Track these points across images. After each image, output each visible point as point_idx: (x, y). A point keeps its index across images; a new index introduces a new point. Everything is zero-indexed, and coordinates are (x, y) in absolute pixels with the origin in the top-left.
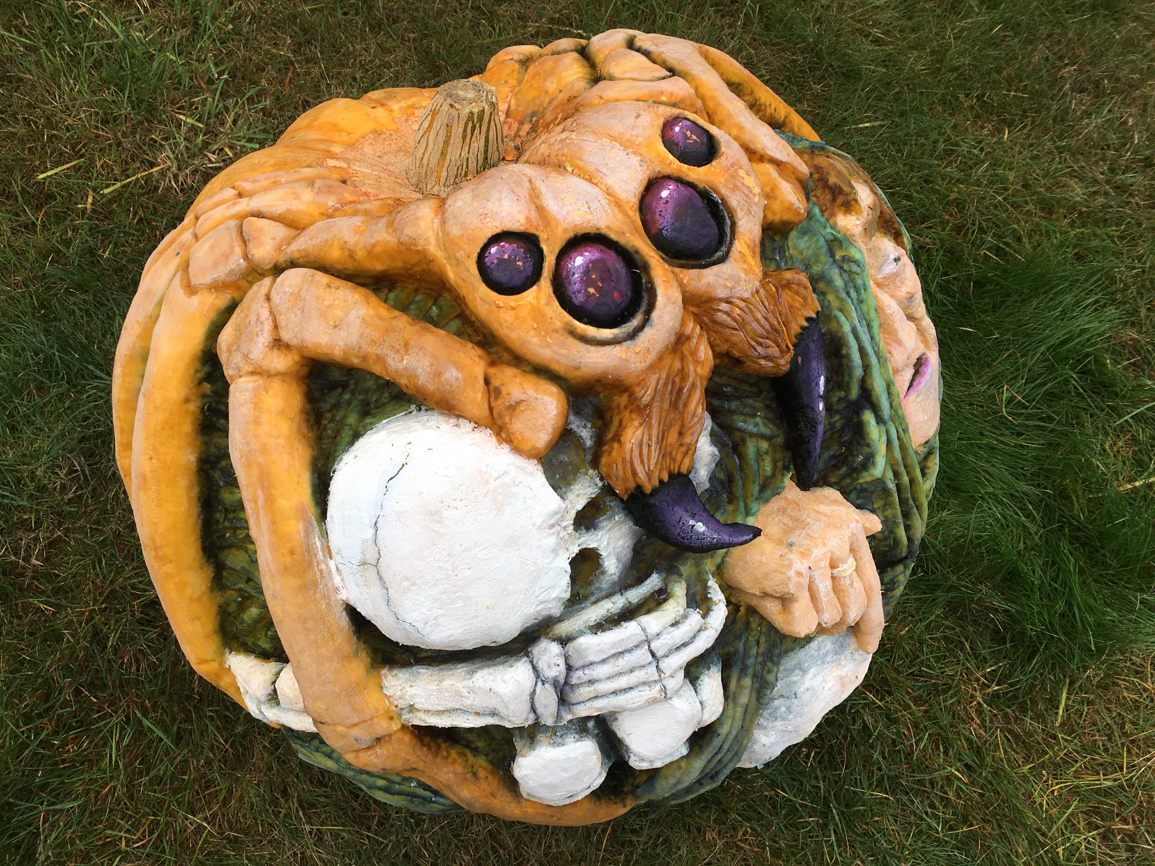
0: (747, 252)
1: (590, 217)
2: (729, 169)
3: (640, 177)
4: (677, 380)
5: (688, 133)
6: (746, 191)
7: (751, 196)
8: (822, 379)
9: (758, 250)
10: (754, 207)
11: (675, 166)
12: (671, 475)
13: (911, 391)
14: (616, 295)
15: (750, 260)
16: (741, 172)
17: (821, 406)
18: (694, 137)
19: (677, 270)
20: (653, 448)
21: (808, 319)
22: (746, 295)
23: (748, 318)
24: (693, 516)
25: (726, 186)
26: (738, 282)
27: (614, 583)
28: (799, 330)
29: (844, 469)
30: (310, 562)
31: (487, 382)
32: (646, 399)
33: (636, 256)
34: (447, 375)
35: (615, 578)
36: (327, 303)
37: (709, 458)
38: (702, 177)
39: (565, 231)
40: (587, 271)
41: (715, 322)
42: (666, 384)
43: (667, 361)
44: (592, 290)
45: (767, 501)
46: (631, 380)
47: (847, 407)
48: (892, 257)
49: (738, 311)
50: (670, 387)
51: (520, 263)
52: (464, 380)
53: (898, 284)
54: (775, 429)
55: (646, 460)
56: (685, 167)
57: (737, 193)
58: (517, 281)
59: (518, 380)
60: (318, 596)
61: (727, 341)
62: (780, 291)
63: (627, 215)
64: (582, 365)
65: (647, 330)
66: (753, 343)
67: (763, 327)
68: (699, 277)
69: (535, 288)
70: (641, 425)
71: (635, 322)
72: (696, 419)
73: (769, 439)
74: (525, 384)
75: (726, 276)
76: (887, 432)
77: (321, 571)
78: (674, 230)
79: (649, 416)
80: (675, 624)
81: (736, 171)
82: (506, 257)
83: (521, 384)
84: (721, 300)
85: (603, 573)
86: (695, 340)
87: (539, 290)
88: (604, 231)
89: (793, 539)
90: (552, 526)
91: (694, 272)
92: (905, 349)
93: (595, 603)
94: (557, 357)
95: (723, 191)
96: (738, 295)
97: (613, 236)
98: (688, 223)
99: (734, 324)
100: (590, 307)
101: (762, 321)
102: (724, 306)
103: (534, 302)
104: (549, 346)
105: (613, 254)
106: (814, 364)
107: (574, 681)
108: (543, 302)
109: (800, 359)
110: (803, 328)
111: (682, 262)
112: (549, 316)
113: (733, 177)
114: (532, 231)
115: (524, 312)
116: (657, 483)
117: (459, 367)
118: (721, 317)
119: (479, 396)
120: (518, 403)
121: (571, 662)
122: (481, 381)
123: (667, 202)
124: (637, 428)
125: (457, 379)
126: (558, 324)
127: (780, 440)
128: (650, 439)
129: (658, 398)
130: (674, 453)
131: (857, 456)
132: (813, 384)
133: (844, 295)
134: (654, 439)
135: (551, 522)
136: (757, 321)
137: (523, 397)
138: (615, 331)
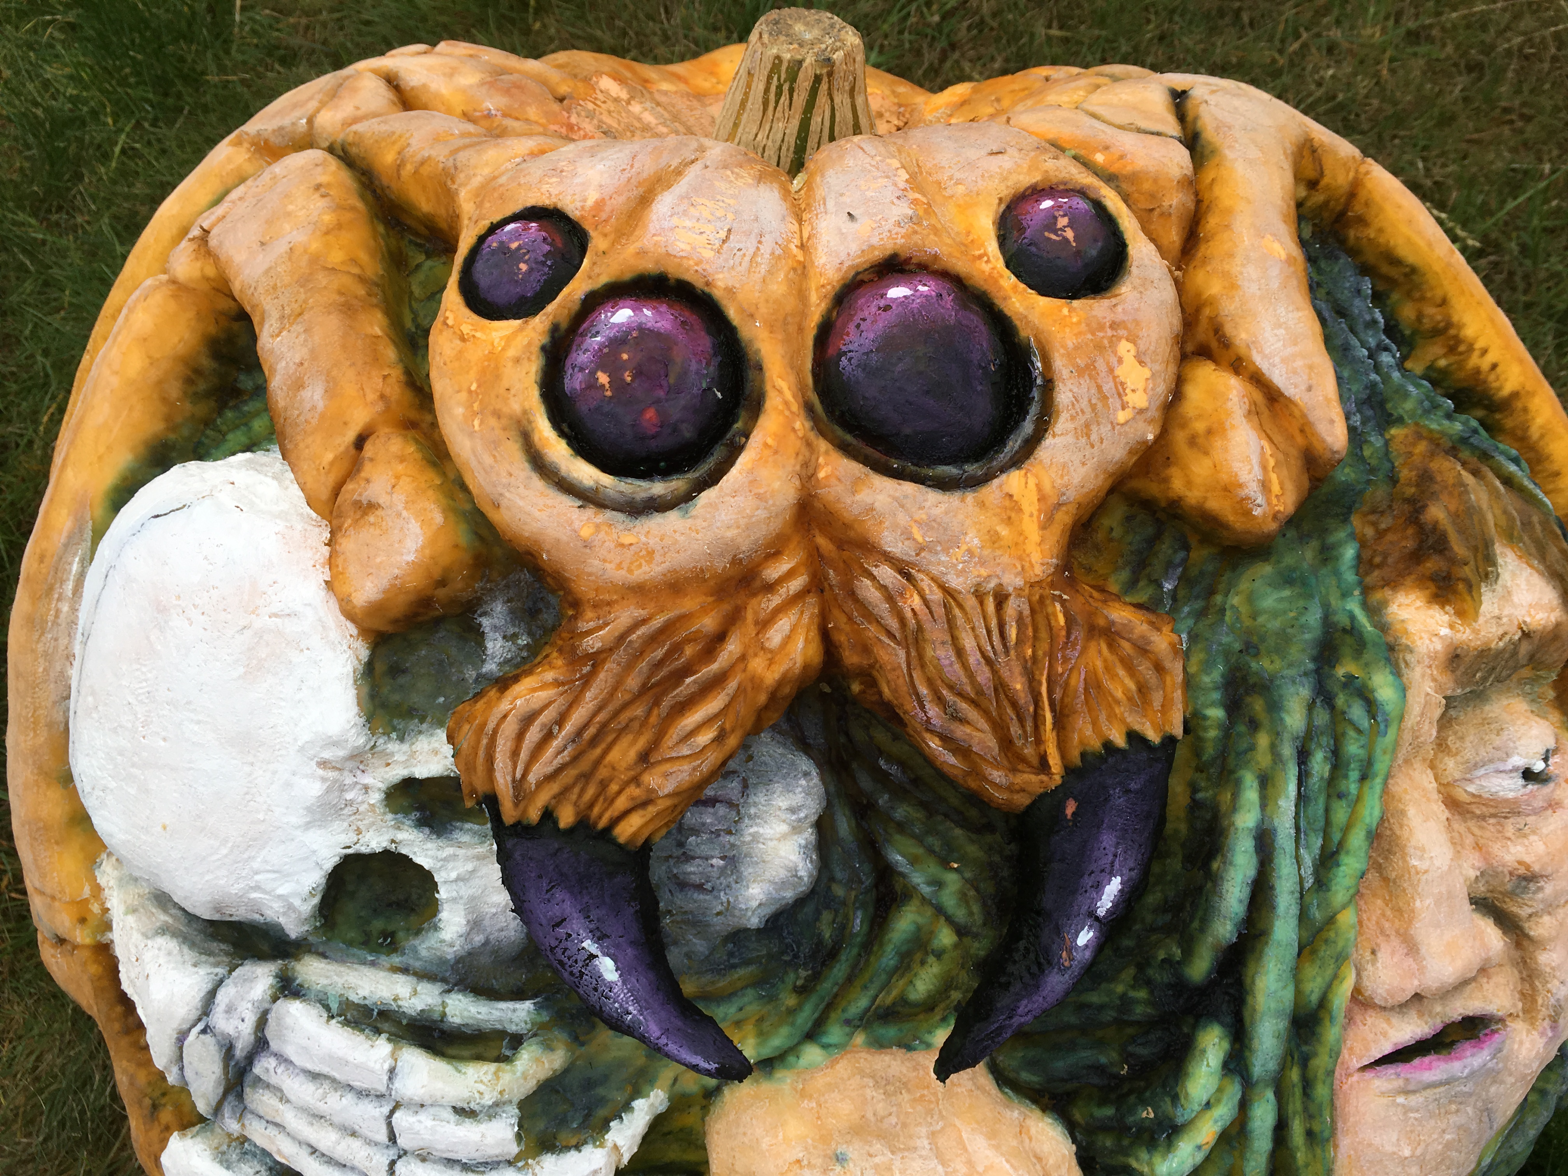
0: (1030, 505)
1: (708, 254)
2: (1101, 327)
3: (875, 241)
4: (689, 651)
5: (1063, 222)
6: (1108, 387)
7: (1114, 402)
8: (1113, 887)
9: (1064, 518)
10: (1105, 429)
11: (986, 268)
12: (583, 824)
13: (1390, 1070)
14: (650, 414)
15: (1031, 528)
16: (1125, 348)
17: (1085, 937)
18: (1070, 234)
19: (823, 445)
20: (556, 743)
21: (1134, 737)
22: (955, 582)
23: (936, 632)
24: (600, 937)
25: (1069, 356)
26: (951, 542)
27: (442, 961)
28: (1096, 744)
29: (1108, 1111)
30: (51, 589)
31: (360, 442)
32: (592, 643)
33: (751, 374)
34: (306, 394)
35: (450, 953)
36: (291, 207)
37: (783, 874)
38: (1035, 318)
39: (642, 253)
40: (619, 341)
41: (852, 594)
42: (654, 639)
43: (689, 604)
44: (603, 378)
45: (879, 1044)
46: (584, 588)
47: (1170, 986)
48: (1518, 761)
49: (916, 602)
50: (659, 653)
51: (523, 267)
52: (322, 416)
53: (1510, 830)
54: (978, 918)
55: (524, 755)
56: (1009, 281)
57: (1085, 382)
58: (501, 296)
59: (400, 468)
60: (40, 647)
61: (866, 649)
62: (1078, 634)
63: (802, 296)
64: (504, 503)
65: (673, 516)
66: (924, 690)
67: (971, 676)
68: (856, 484)
69: (515, 323)
70: (557, 683)
71: (658, 488)
72: (685, 751)
73: (961, 931)
74: (405, 482)
75: (921, 515)
76: (1244, 1106)
77: (58, 612)
78: (863, 366)
79: (587, 680)
80: (464, 1112)
81: (1114, 341)
82: (514, 245)
83: (398, 477)
84: (889, 559)
85: (436, 928)
86: (776, 600)
87: (521, 329)
88: (718, 293)
89: (853, 1151)
90: (324, 764)
91: (854, 468)
92: (1422, 969)
93: (395, 970)
94: (473, 463)
95: (1059, 363)
96: (935, 570)
97: (733, 314)
98: (900, 367)
99: (893, 624)
100: (583, 408)
101: (974, 658)
102: (886, 574)
103: (499, 344)
104: (472, 434)
105: (706, 342)
106: (1108, 840)
107: (257, 1069)
108: (511, 353)
109: (1071, 808)
110: (1108, 745)
111: (849, 438)
112: (505, 384)
113: (1099, 347)
114: (587, 226)
115: (475, 354)
116: (534, 815)
117: (331, 392)
118: (868, 591)
119: (329, 456)
120: (372, 506)
121: (270, 1033)
122: (351, 435)
123: (887, 308)
124: (544, 686)
125: (314, 408)
126: (515, 406)
127: (979, 948)
128: (561, 721)
129: (621, 655)
130: (614, 787)
131: (1145, 1103)
132: (1088, 881)
133: (1288, 751)
134: (569, 727)
135: (327, 755)
136: (960, 653)
137: (383, 500)
138: (607, 480)
